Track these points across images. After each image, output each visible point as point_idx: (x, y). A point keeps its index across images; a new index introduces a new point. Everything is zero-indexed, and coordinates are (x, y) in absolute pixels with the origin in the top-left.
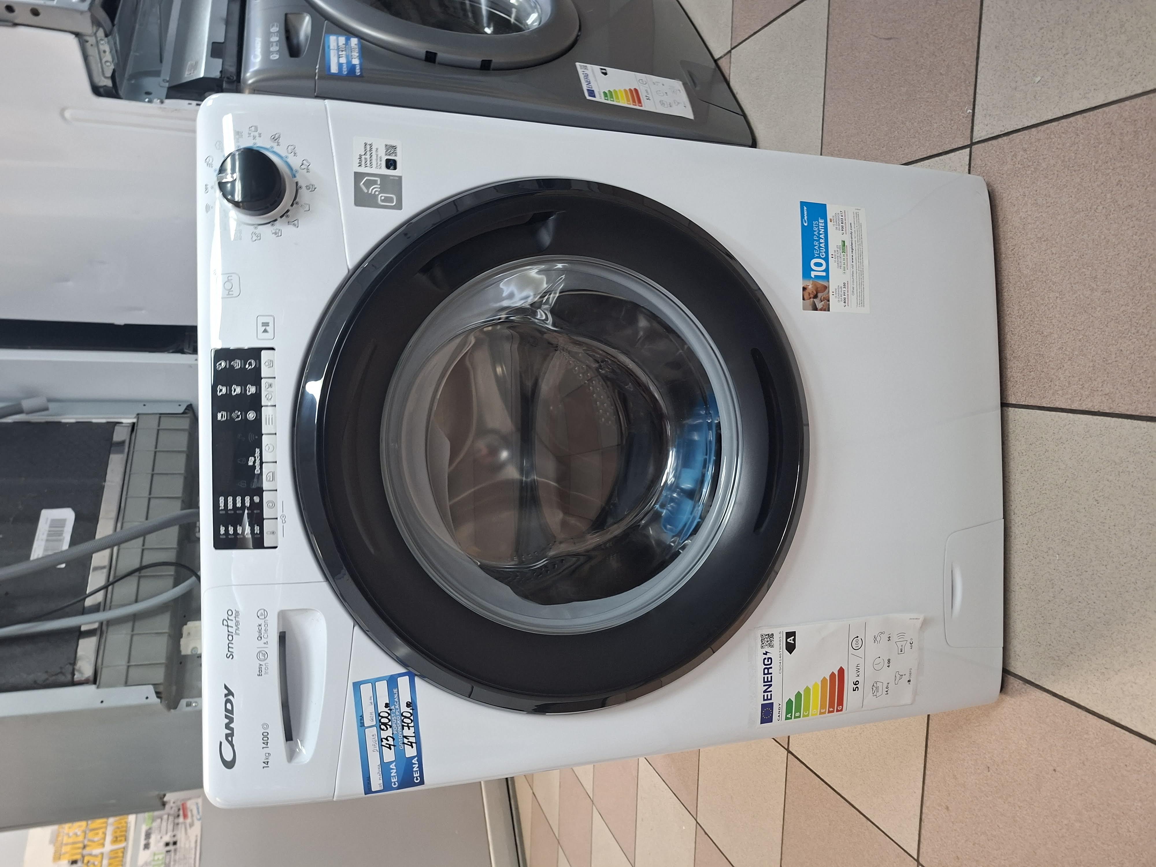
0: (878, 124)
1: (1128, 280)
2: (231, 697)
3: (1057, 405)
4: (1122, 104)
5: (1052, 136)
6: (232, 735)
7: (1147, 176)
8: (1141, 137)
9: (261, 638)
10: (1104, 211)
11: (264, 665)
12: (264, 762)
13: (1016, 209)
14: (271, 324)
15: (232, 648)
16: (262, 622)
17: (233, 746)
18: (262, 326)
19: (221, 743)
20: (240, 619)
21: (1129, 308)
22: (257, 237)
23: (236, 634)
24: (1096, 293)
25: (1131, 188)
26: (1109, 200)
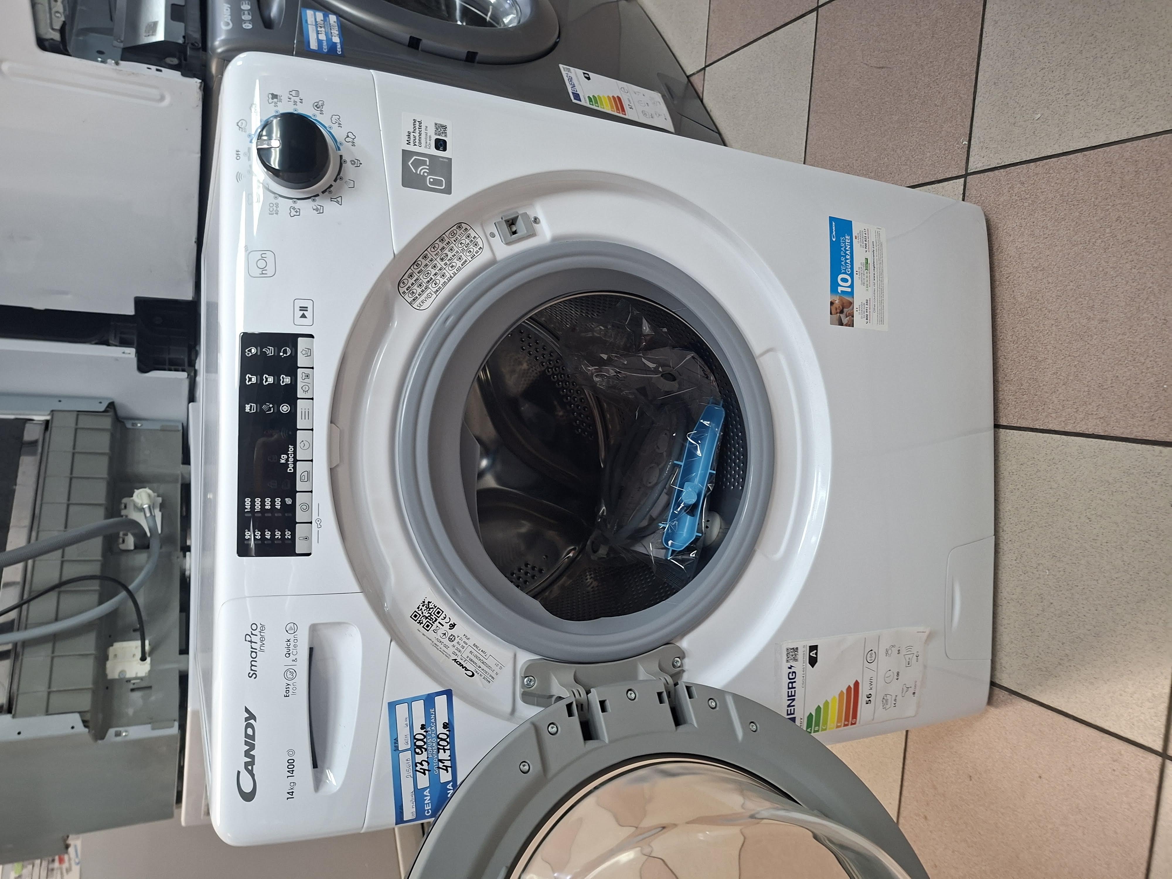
0: (866, 150)
1: (1126, 311)
2: (252, 721)
3: (1051, 427)
4: (1123, 145)
5: (1051, 172)
6: (252, 763)
7: (1147, 213)
8: (1142, 177)
9: (289, 654)
10: (1103, 244)
11: (292, 685)
12: (288, 793)
13: (1012, 238)
14: (310, 309)
15: (256, 666)
16: (291, 637)
17: (253, 776)
18: (300, 310)
19: (239, 772)
20: (266, 634)
22: (296, 212)
23: (262, 651)
24: (1092, 322)
25: (1131, 224)
26: (1108, 235)
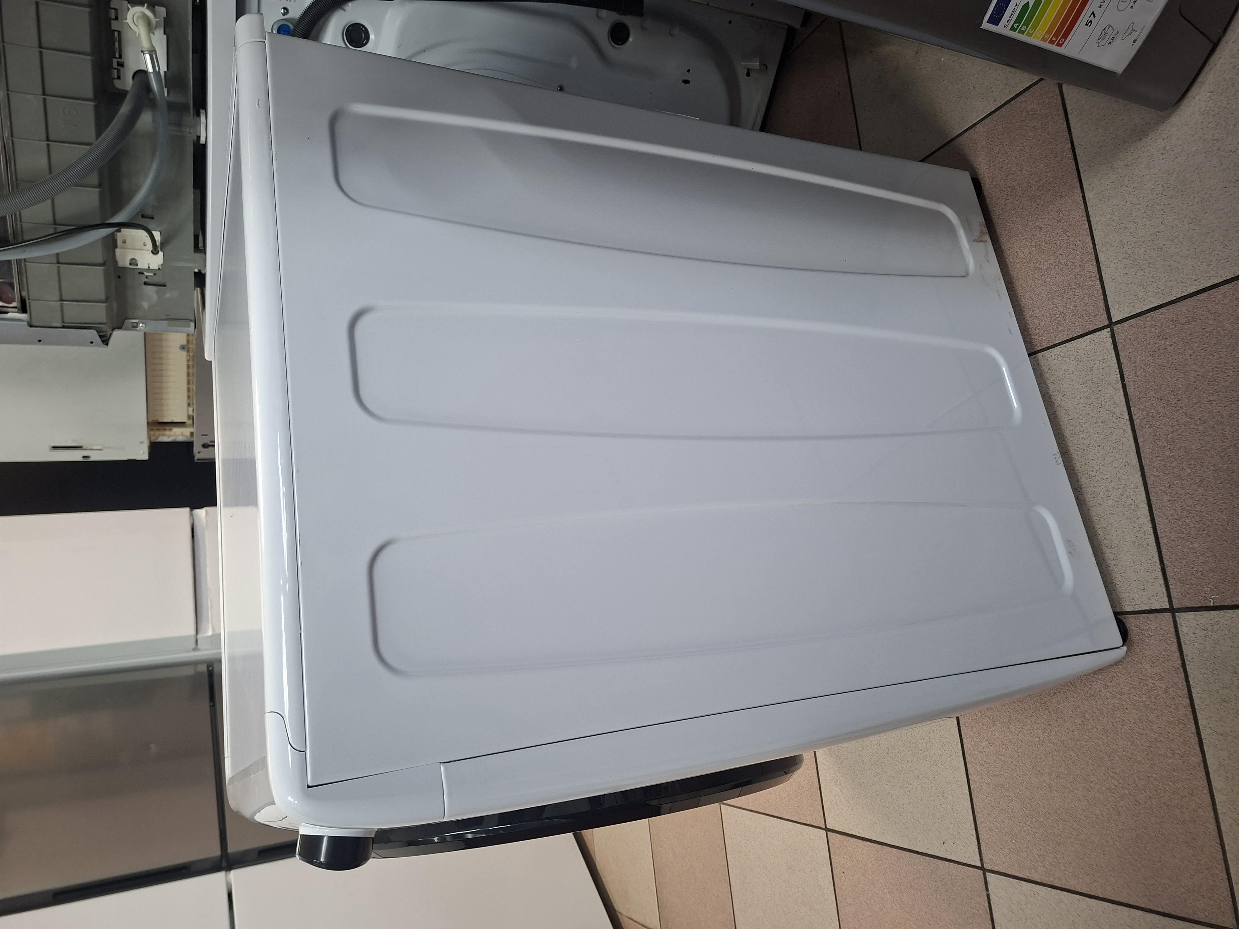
21: (1042, 809)
